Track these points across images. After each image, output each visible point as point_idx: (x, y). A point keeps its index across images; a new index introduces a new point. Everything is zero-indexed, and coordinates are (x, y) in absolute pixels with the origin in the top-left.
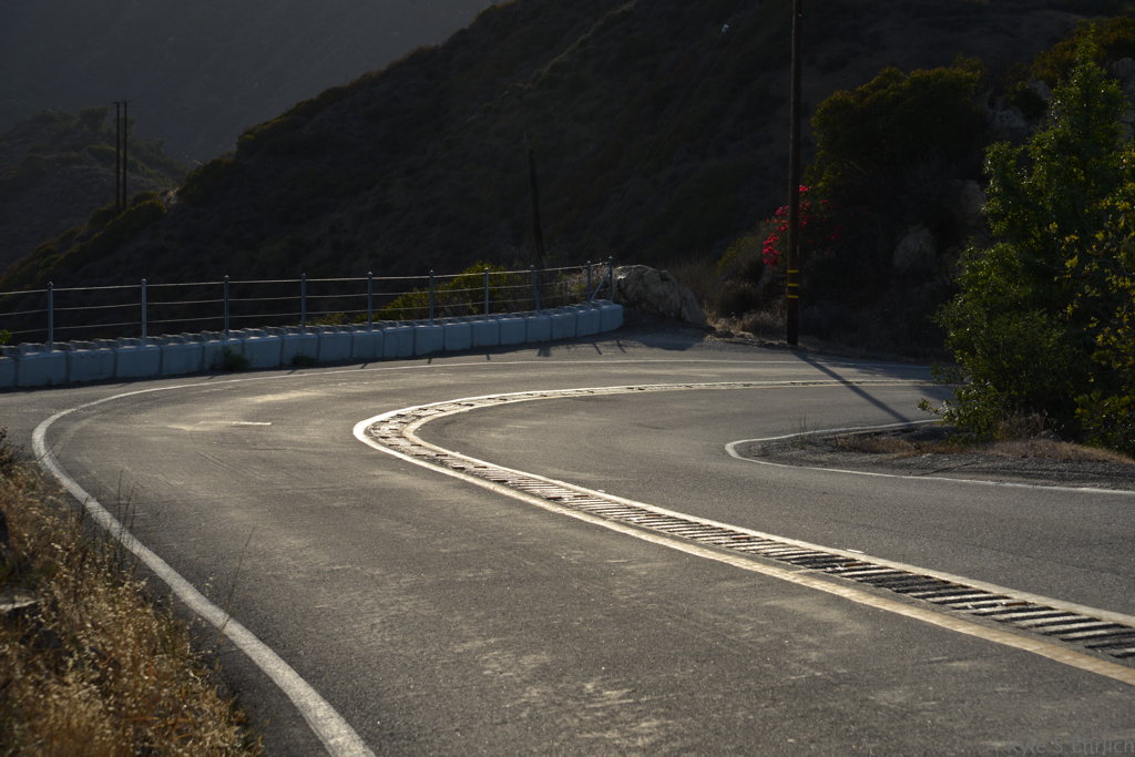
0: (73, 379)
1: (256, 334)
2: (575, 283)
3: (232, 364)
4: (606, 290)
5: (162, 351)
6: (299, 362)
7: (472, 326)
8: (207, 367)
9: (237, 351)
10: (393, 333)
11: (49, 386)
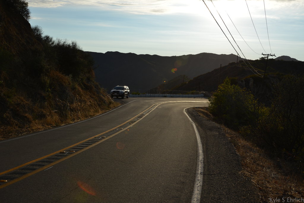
0: (151, 97)
1: (168, 94)
2: (200, 93)
3: (165, 97)
4: (203, 93)
5: (159, 95)
6: (172, 97)
8: (163, 97)
10: (181, 95)
11: (148, 97)
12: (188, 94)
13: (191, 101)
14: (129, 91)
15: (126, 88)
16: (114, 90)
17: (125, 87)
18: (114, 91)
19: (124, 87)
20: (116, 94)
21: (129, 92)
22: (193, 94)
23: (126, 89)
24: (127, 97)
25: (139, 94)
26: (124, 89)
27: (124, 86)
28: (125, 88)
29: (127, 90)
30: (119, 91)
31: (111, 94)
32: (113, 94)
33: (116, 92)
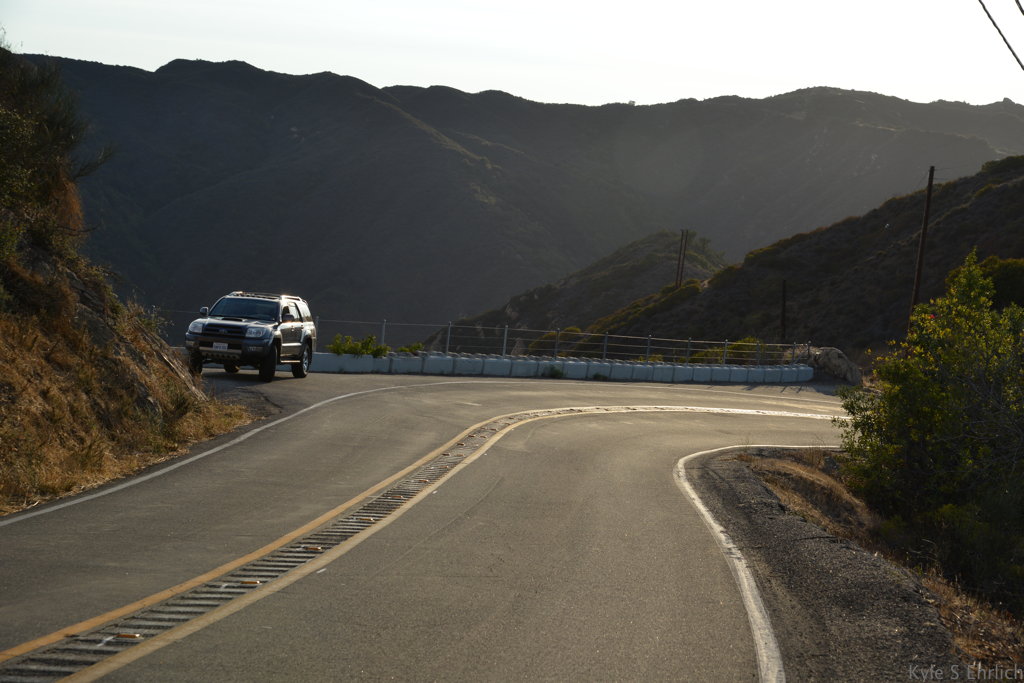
0: (457, 372)
1: (574, 360)
2: (788, 354)
3: (554, 374)
4: (806, 359)
5: (512, 365)
6: (597, 378)
7: (712, 370)
8: (540, 374)
9: (557, 368)
10: (662, 368)
11: (442, 374)
12: (709, 362)
13: (725, 410)
14: (309, 328)
15: (293, 312)
16: (208, 320)
17: (285, 301)
18: (210, 325)
19: (277, 305)
20: (221, 347)
21: (308, 339)
22: (738, 359)
23: (292, 319)
24: (298, 372)
25: (377, 354)
26: (275, 314)
27: (279, 293)
28: (286, 310)
29: (301, 320)
30: (244, 329)
31: (192, 343)
32: (201, 348)
33: (223, 331)
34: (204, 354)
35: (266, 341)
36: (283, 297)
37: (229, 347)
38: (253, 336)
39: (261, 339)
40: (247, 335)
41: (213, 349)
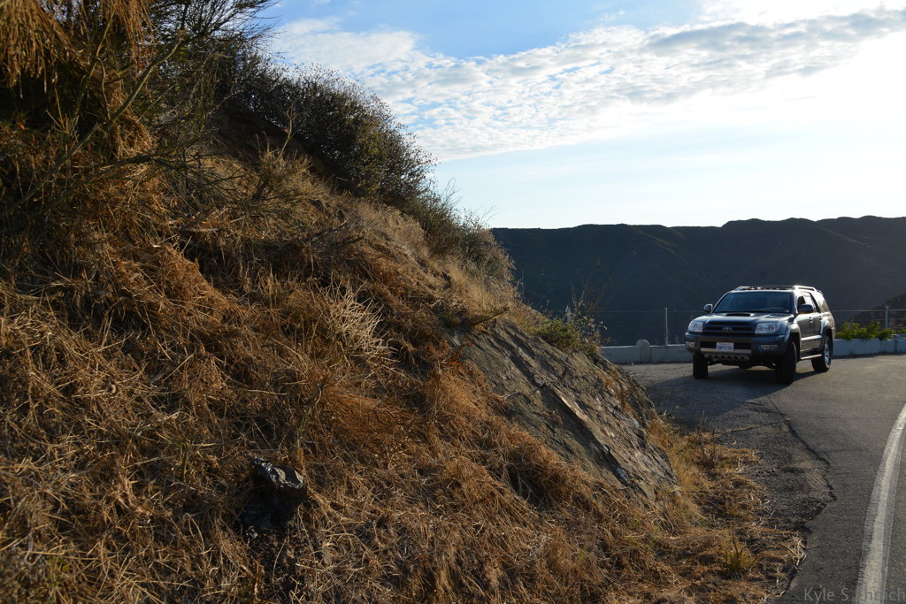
15: (808, 301)
16: (711, 318)
17: (798, 291)
18: (712, 323)
19: (791, 295)
23: (809, 310)
25: (882, 337)
27: (791, 285)
28: (802, 300)
30: (753, 325)
32: (703, 350)
33: (727, 328)
34: (706, 356)
35: (781, 336)
36: (797, 287)
37: (735, 348)
38: (764, 332)
39: (775, 335)
40: (756, 332)
41: (717, 350)
